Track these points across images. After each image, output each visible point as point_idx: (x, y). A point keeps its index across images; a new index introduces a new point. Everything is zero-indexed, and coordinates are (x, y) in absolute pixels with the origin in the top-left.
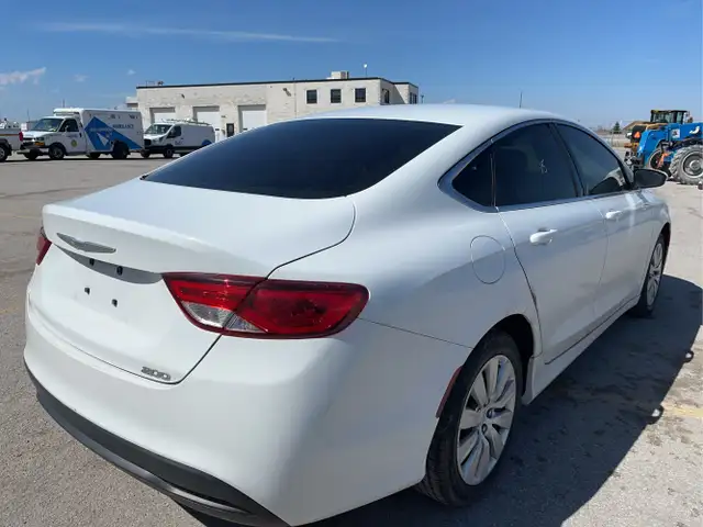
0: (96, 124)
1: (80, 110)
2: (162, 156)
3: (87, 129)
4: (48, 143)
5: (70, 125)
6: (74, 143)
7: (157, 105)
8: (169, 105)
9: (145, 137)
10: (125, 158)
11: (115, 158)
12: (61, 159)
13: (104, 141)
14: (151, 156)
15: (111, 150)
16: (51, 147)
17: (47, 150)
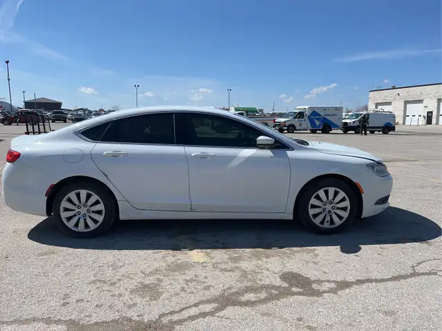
0: (314, 114)
1: (307, 107)
2: (353, 132)
3: (309, 117)
4: (287, 124)
5: (300, 115)
6: (301, 125)
7: (380, 101)
8: (388, 101)
9: (344, 121)
10: (328, 133)
11: (323, 133)
12: (293, 132)
13: (317, 123)
14: (349, 132)
15: (321, 128)
16: (288, 126)
17: (286, 128)
